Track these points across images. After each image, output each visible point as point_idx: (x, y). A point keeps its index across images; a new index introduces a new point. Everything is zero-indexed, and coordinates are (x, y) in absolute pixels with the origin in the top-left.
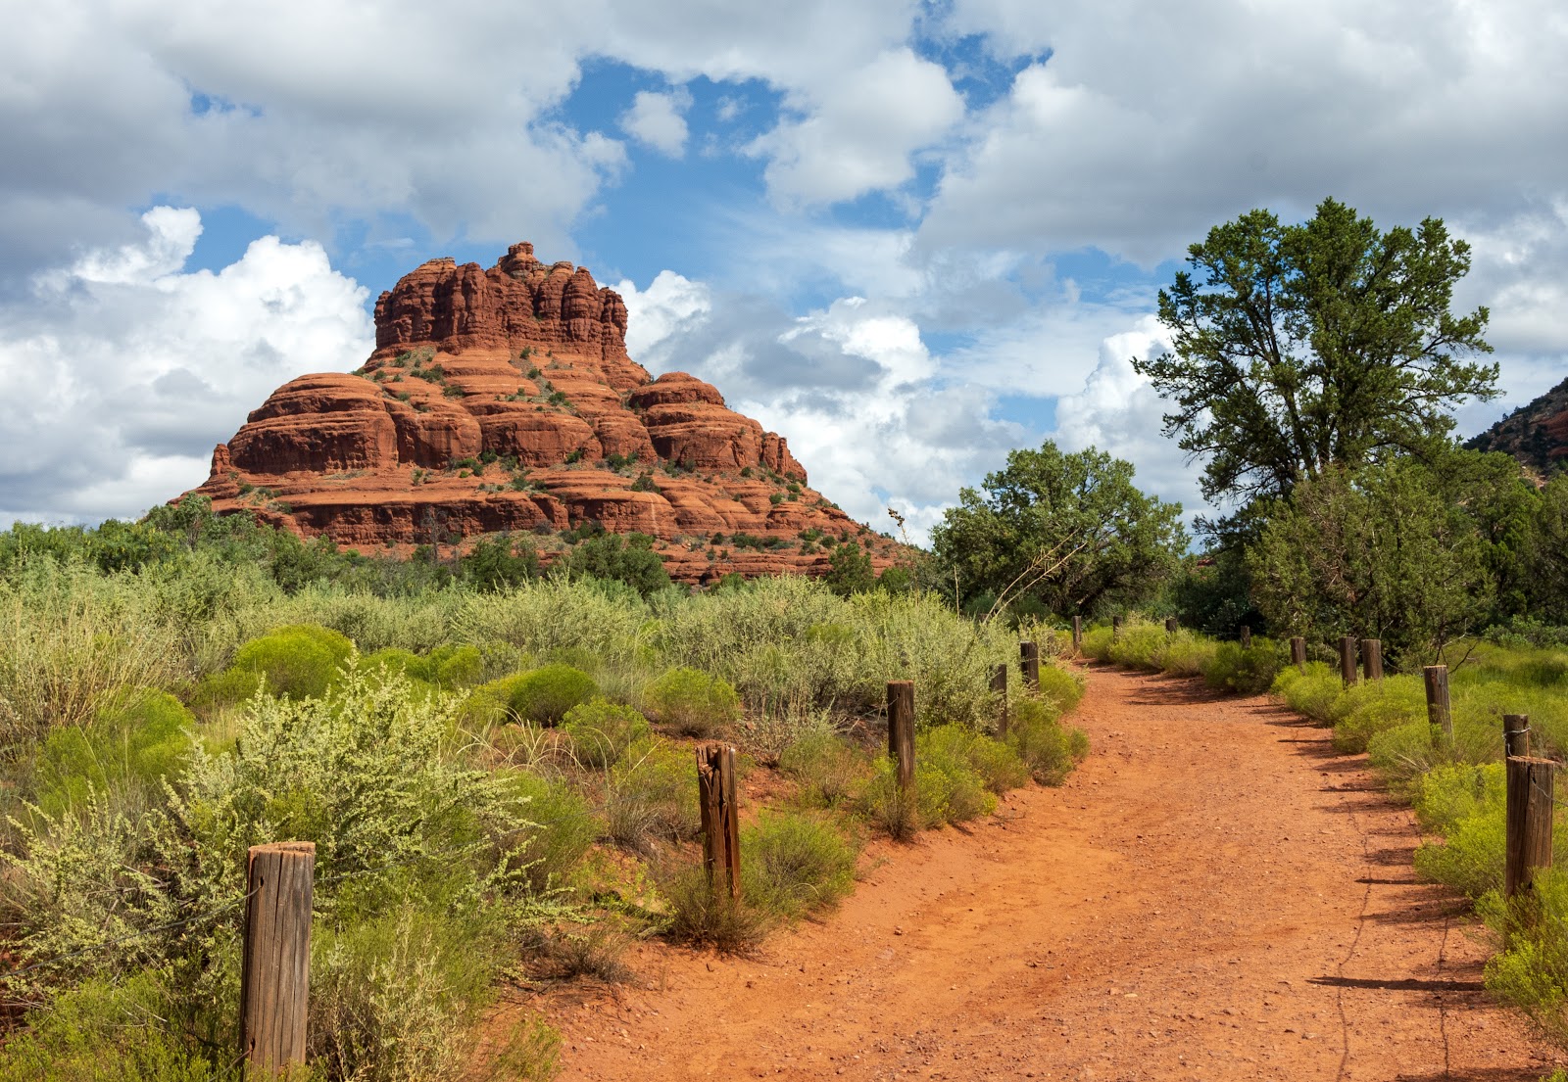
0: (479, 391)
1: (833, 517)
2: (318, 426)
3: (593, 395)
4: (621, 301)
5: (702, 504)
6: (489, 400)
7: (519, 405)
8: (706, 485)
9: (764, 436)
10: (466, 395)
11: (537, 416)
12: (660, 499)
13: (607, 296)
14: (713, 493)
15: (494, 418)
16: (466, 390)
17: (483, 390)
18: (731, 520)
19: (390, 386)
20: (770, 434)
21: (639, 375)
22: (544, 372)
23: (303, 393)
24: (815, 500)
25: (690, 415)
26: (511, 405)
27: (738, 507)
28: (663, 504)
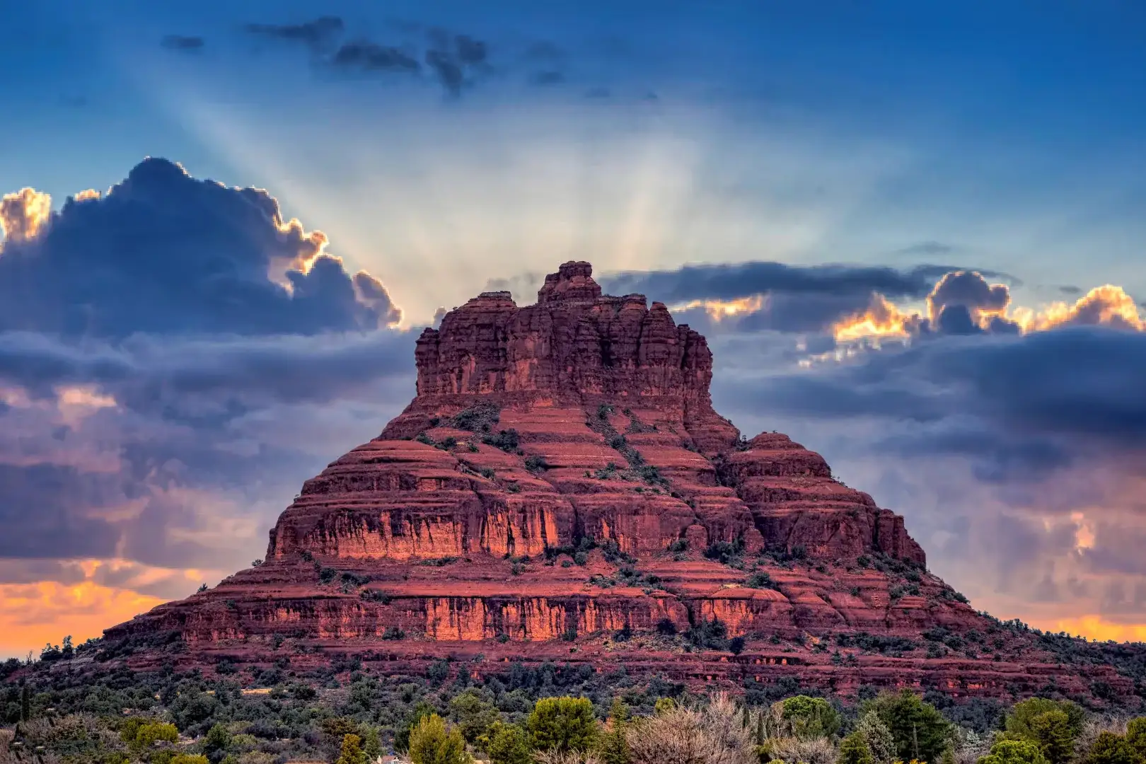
0: (561, 463)
1: (957, 611)
2: (401, 506)
3: (687, 469)
4: (704, 344)
5: (820, 600)
6: (577, 477)
7: (613, 484)
8: (818, 575)
9: (877, 513)
10: (546, 467)
11: (637, 497)
12: (779, 596)
13: (688, 338)
14: (828, 584)
15: (587, 499)
16: (547, 462)
17: (567, 463)
18: (851, 617)
19: (467, 456)
20: (886, 511)
21: (729, 435)
22: (628, 437)
23: (379, 467)
24: (937, 591)
25: (796, 493)
26: (604, 483)
27: (856, 602)
28: (782, 601)
